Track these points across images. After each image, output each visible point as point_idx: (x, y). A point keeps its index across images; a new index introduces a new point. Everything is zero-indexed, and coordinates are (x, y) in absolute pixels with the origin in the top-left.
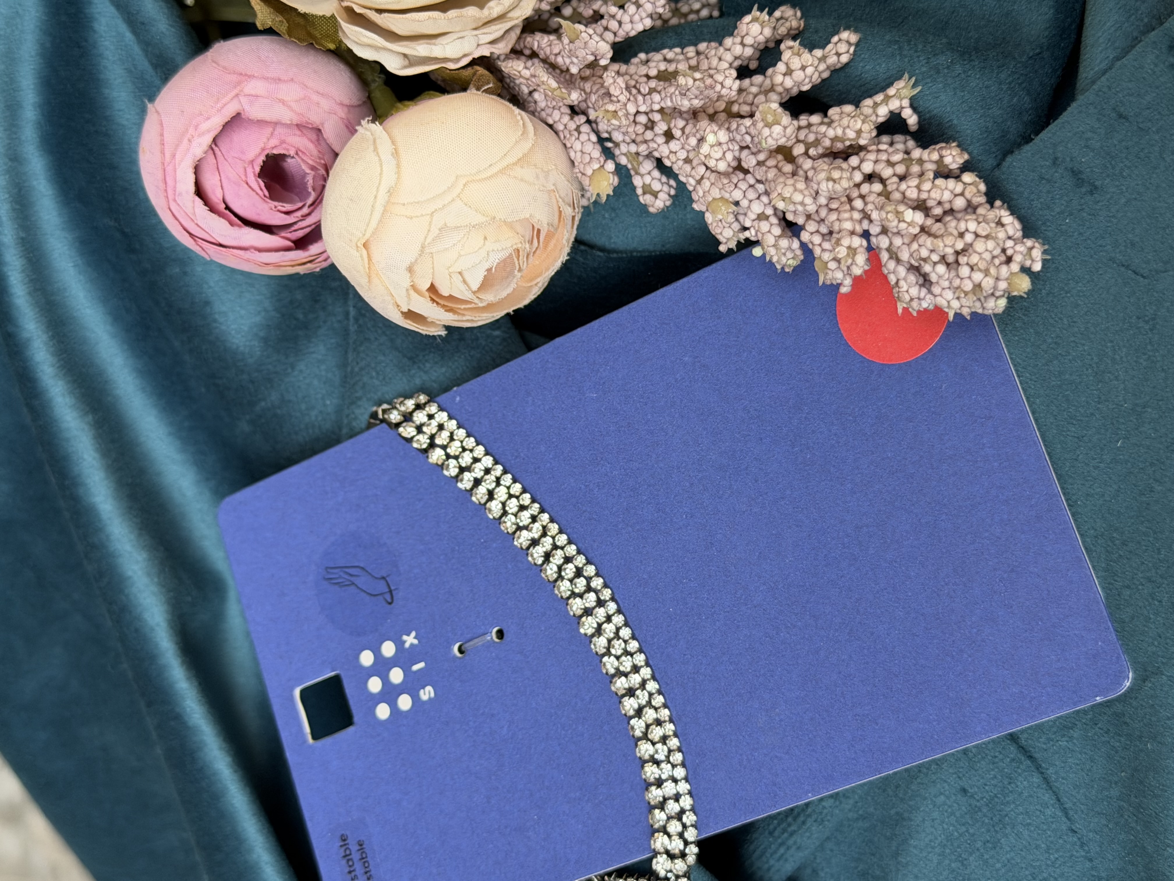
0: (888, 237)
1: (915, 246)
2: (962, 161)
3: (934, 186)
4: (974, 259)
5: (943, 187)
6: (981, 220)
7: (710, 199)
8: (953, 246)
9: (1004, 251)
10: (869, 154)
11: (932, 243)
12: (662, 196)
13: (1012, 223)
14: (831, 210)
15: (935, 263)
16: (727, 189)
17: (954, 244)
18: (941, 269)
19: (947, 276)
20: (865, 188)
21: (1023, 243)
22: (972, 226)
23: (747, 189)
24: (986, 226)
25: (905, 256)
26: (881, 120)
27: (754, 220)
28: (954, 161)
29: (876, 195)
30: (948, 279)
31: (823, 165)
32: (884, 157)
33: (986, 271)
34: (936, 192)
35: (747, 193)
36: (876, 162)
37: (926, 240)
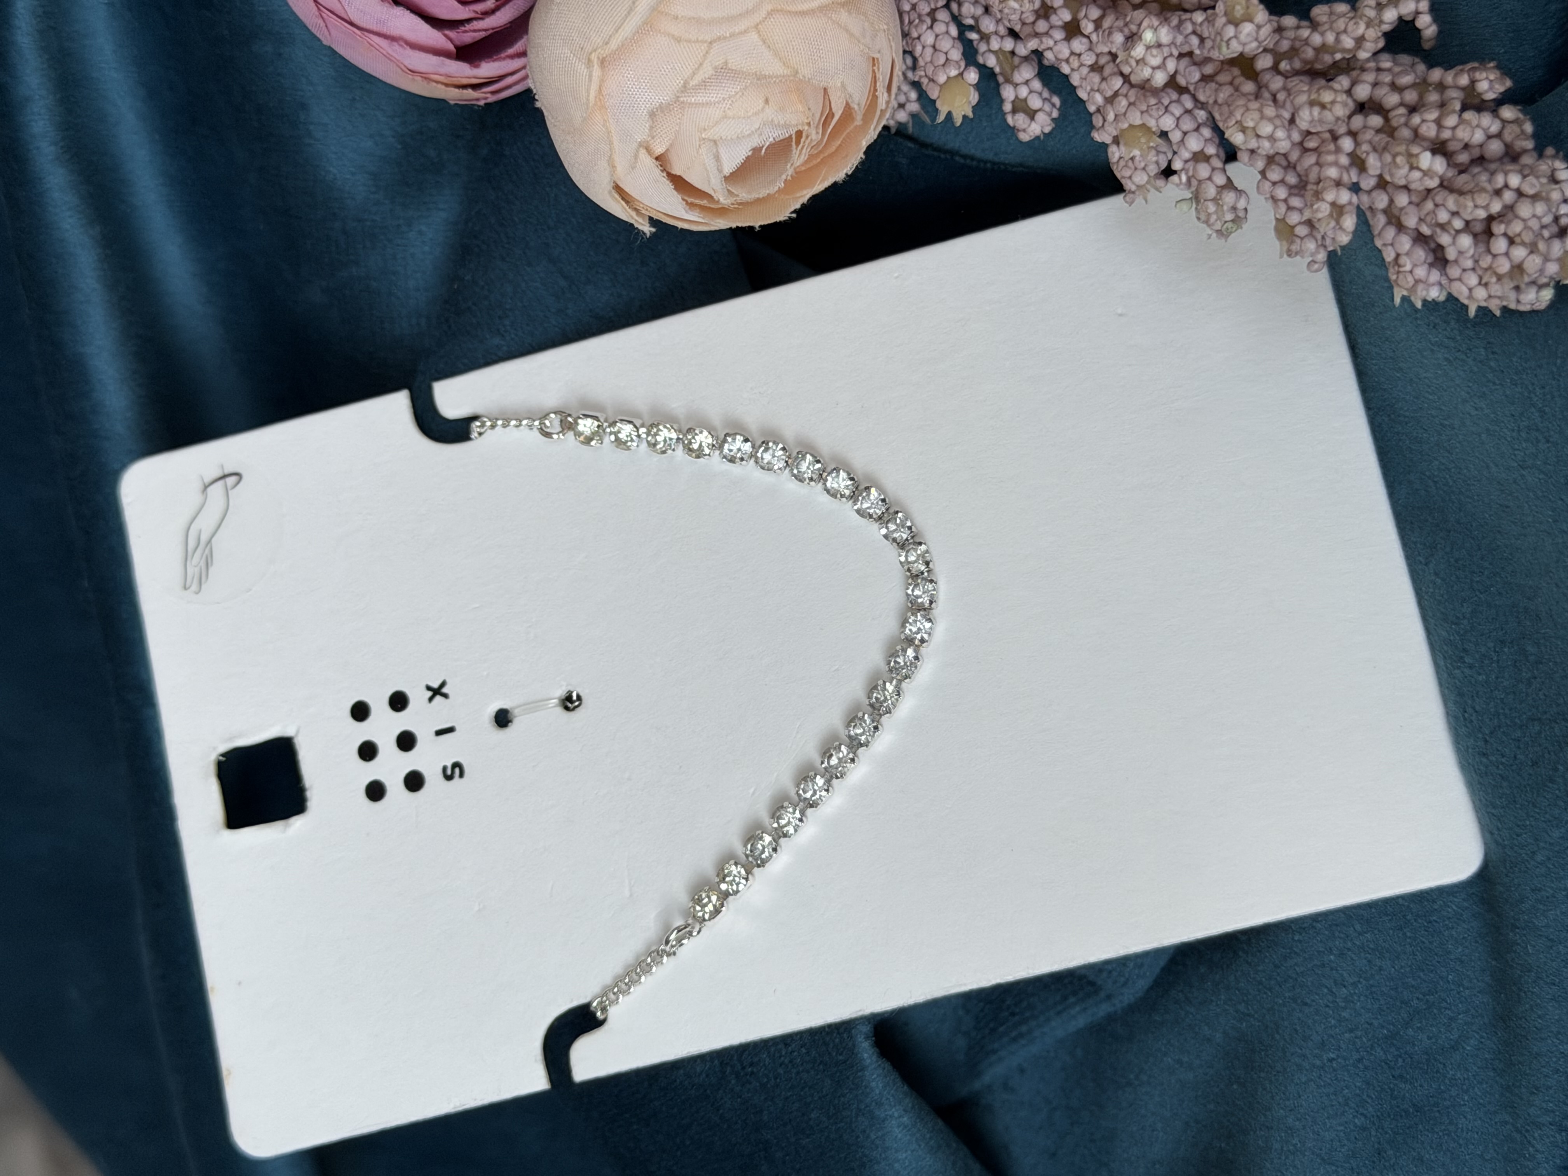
0: (1388, 193)
1: (1429, 205)
2: (1501, 89)
3: (1461, 121)
4: (1516, 228)
5: (1475, 123)
6: (1526, 172)
7: (1126, 126)
8: (1485, 208)
10: (1365, 73)
11: (1456, 202)
12: (1041, 118)
14: (1306, 150)
15: (1458, 232)
16: (1152, 113)
17: (1487, 205)
18: (1466, 241)
19: (1472, 252)
20: (1358, 121)
22: (1515, 180)
23: (1181, 115)
24: (1534, 181)
25: (1411, 221)
26: (1387, 27)
27: (1187, 161)
28: (1491, 88)
29: (1373, 132)
30: (1473, 256)
31: (1301, 85)
32: (1387, 78)
33: (1533, 249)
34: (1464, 130)
35: (1181, 121)
36: (1375, 85)
37: (1449, 199)
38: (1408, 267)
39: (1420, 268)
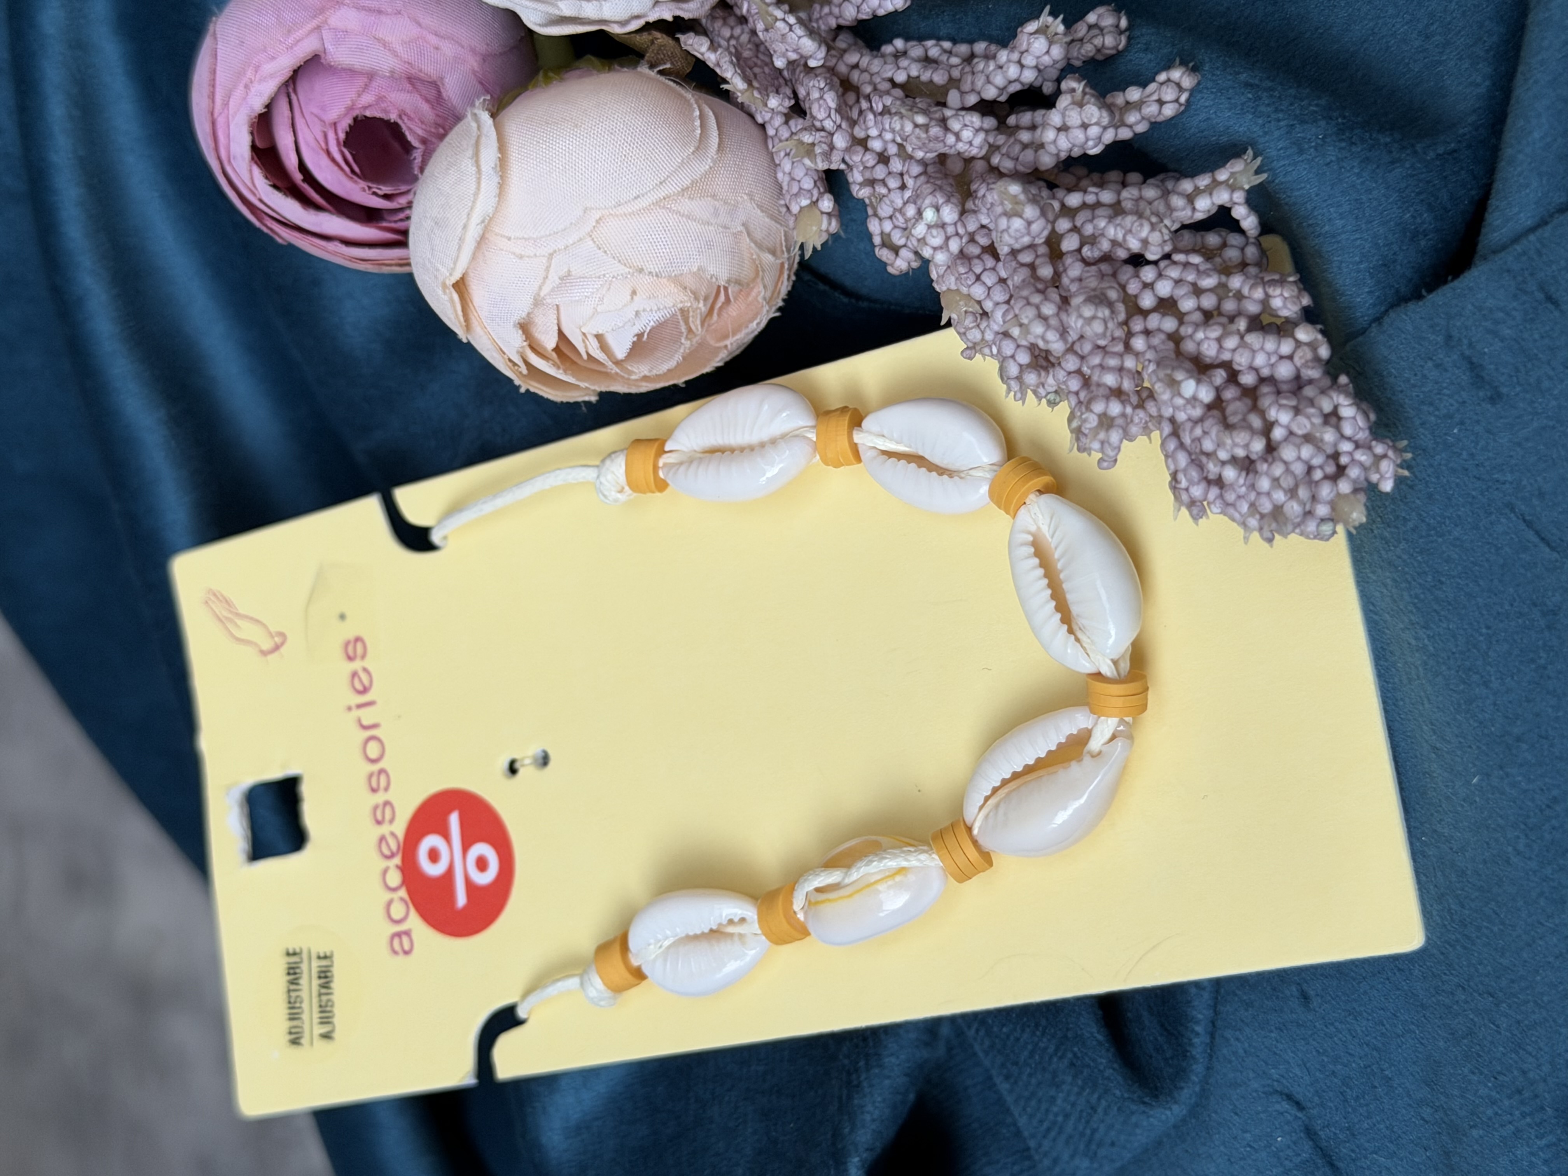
1: (1198, 431)
3: (1243, 344)
4: (1278, 470)
5: (1257, 346)
6: (1302, 407)
7: (944, 288)
8: (1244, 447)
9: (1335, 456)
10: (1174, 266)
12: (905, 254)
13: (1354, 418)
14: (1097, 346)
15: (1223, 463)
17: (1248, 444)
18: (1230, 474)
19: (1242, 481)
20: (1154, 321)
21: (1370, 448)
22: (1284, 417)
23: (994, 285)
24: (1307, 419)
26: (1199, 216)
28: (1286, 305)
29: (1163, 336)
32: (1191, 277)
33: (1292, 493)
34: (1241, 355)
35: (991, 292)
36: (1178, 282)
37: (1213, 428)
38: (1184, 484)
39: (1195, 487)
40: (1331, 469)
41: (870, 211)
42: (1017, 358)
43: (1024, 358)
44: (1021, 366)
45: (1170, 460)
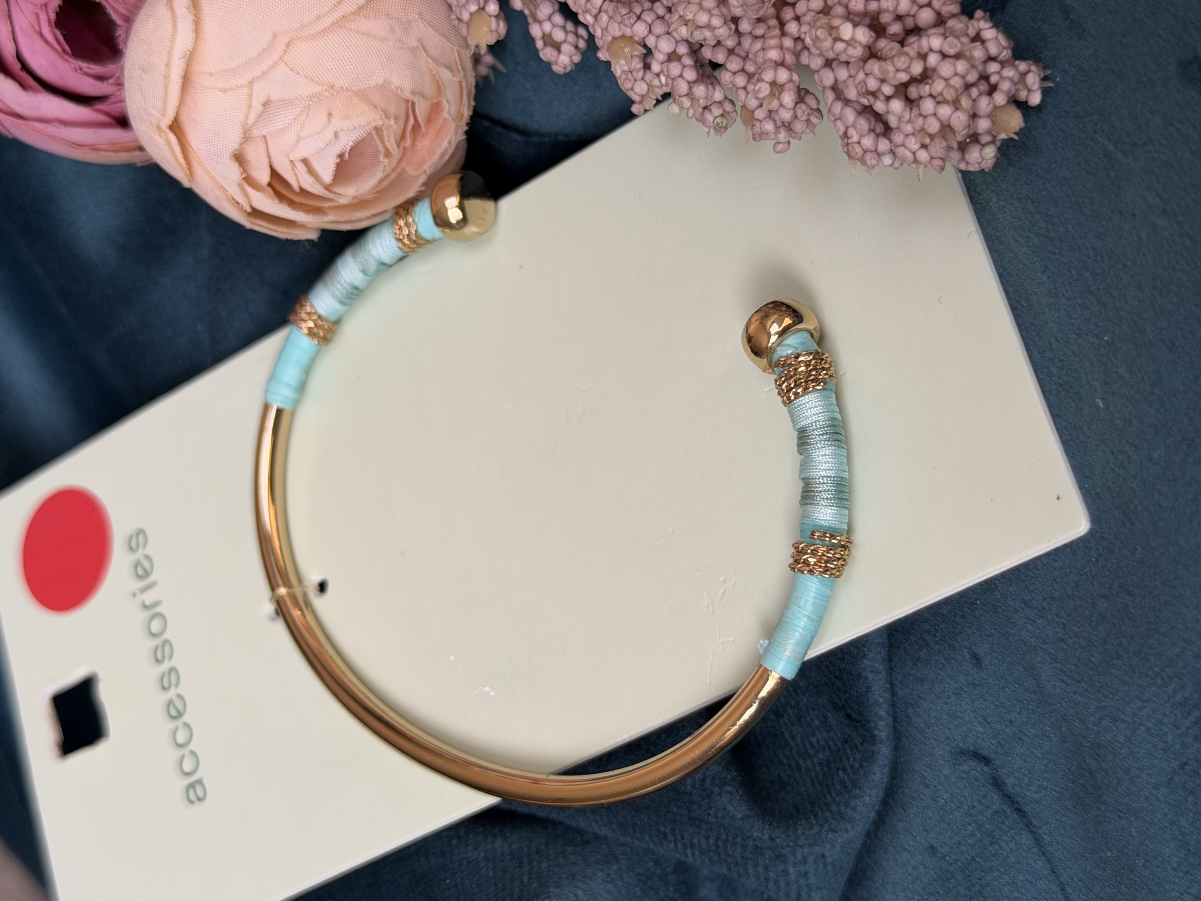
0: (832, 70)
1: (861, 76)
4: (939, 86)
6: (948, 33)
7: (609, 39)
8: (906, 70)
9: (984, 77)
11: (881, 69)
12: (566, 48)
13: (996, 38)
14: (756, 37)
15: (888, 99)
16: (627, 22)
17: (909, 67)
18: (897, 105)
19: (907, 116)
21: (1012, 66)
22: (936, 42)
23: (653, 22)
24: (956, 41)
25: (852, 93)
27: (663, 63)
29: (813, 14)
30: (909, 121)
33: (956, 104)
35: (652, 27)
37: (874, 66)
38: (855, 138)
39: (866, 138)
40: (984, 87)
41: (530, 20)
42: (685, 75)
43: (691, 75)
44: (689, 83)
45: (839, 123)
